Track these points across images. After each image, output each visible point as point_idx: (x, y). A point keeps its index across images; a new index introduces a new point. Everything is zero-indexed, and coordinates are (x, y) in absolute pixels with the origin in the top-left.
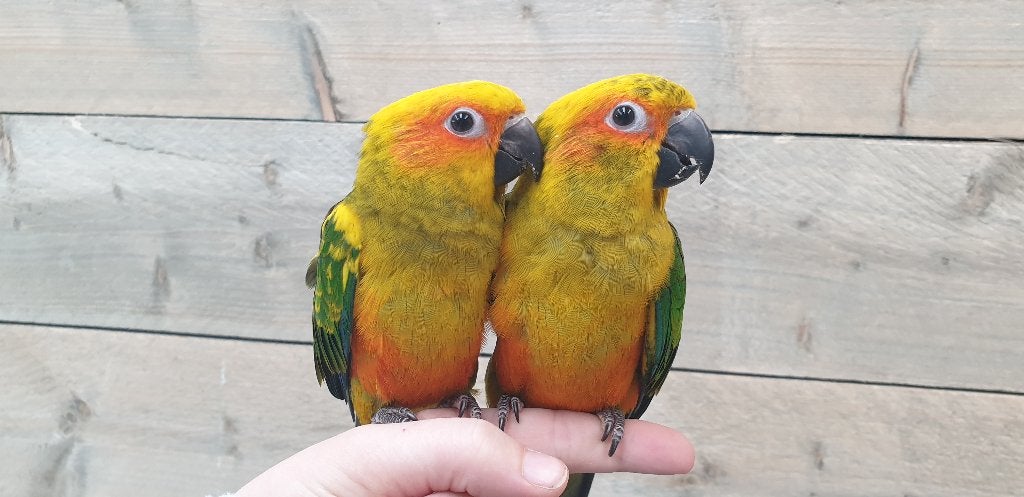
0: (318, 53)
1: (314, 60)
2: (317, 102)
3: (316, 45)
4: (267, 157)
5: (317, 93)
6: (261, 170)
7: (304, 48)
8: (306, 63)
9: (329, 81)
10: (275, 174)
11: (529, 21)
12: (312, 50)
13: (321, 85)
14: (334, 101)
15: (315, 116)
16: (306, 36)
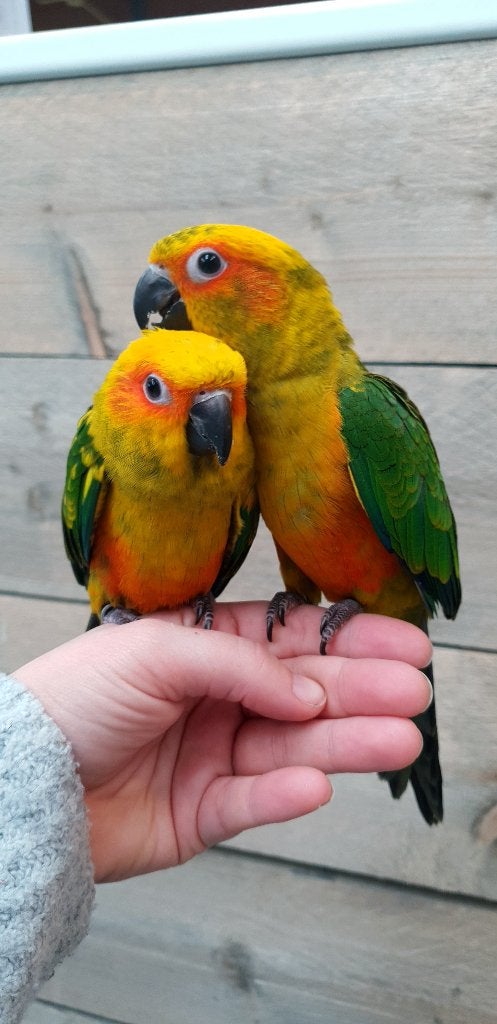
0: (84, 279)
1: (79, 286)
2: (85, 335)
3: (81, 269)
4: (36, 399)
5: (84, 324)
6: (29, 413)
7: (67, 273)
8: (71, 291)
9: (96, 311)
10: (44, 417)
11: (319, 233)
12: (76, 275)
13: (89, 316)
14: (103, 334)
15: (83, 351)
16: (70, 259)
